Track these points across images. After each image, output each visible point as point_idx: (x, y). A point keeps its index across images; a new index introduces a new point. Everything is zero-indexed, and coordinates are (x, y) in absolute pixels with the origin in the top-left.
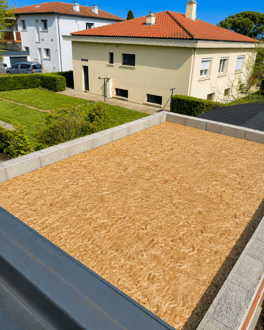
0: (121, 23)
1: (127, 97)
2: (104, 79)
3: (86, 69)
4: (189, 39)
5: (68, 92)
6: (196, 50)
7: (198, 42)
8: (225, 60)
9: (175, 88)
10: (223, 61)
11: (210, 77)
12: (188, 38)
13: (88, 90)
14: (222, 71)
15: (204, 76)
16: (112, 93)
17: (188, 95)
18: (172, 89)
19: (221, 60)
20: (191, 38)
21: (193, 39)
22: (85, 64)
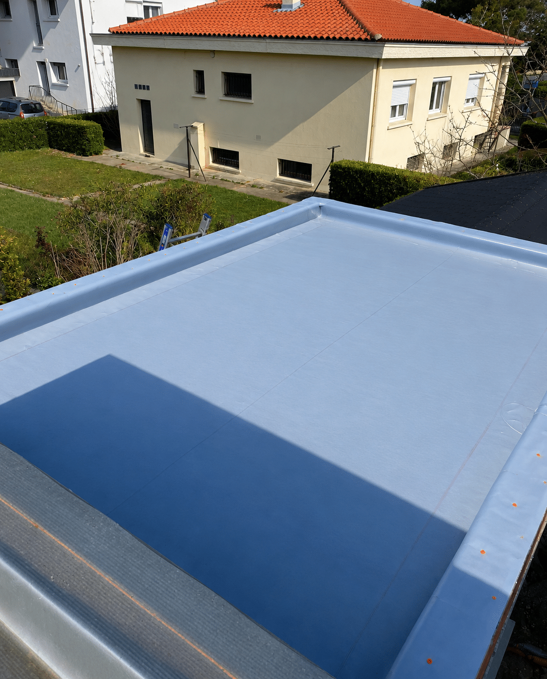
1: (237, 166)
2: (187, 127)
3: (145, 106)
4: (366, 40)
5: (108, 157)
6: (382, 63)
7: (386, 45)
8: (441, 83)
9: (339, 146)
10: (439, 86)
11: (411, 120)
12: (363, 37)
13: (153, 152)
14: (437, 106)
15: (398, 118)
16: (204, 158)
17: (367, 160)
18: (333, 149)
19: (434, 84)
20: (369, 37)
21: (373, 40)
22: (144, 95)
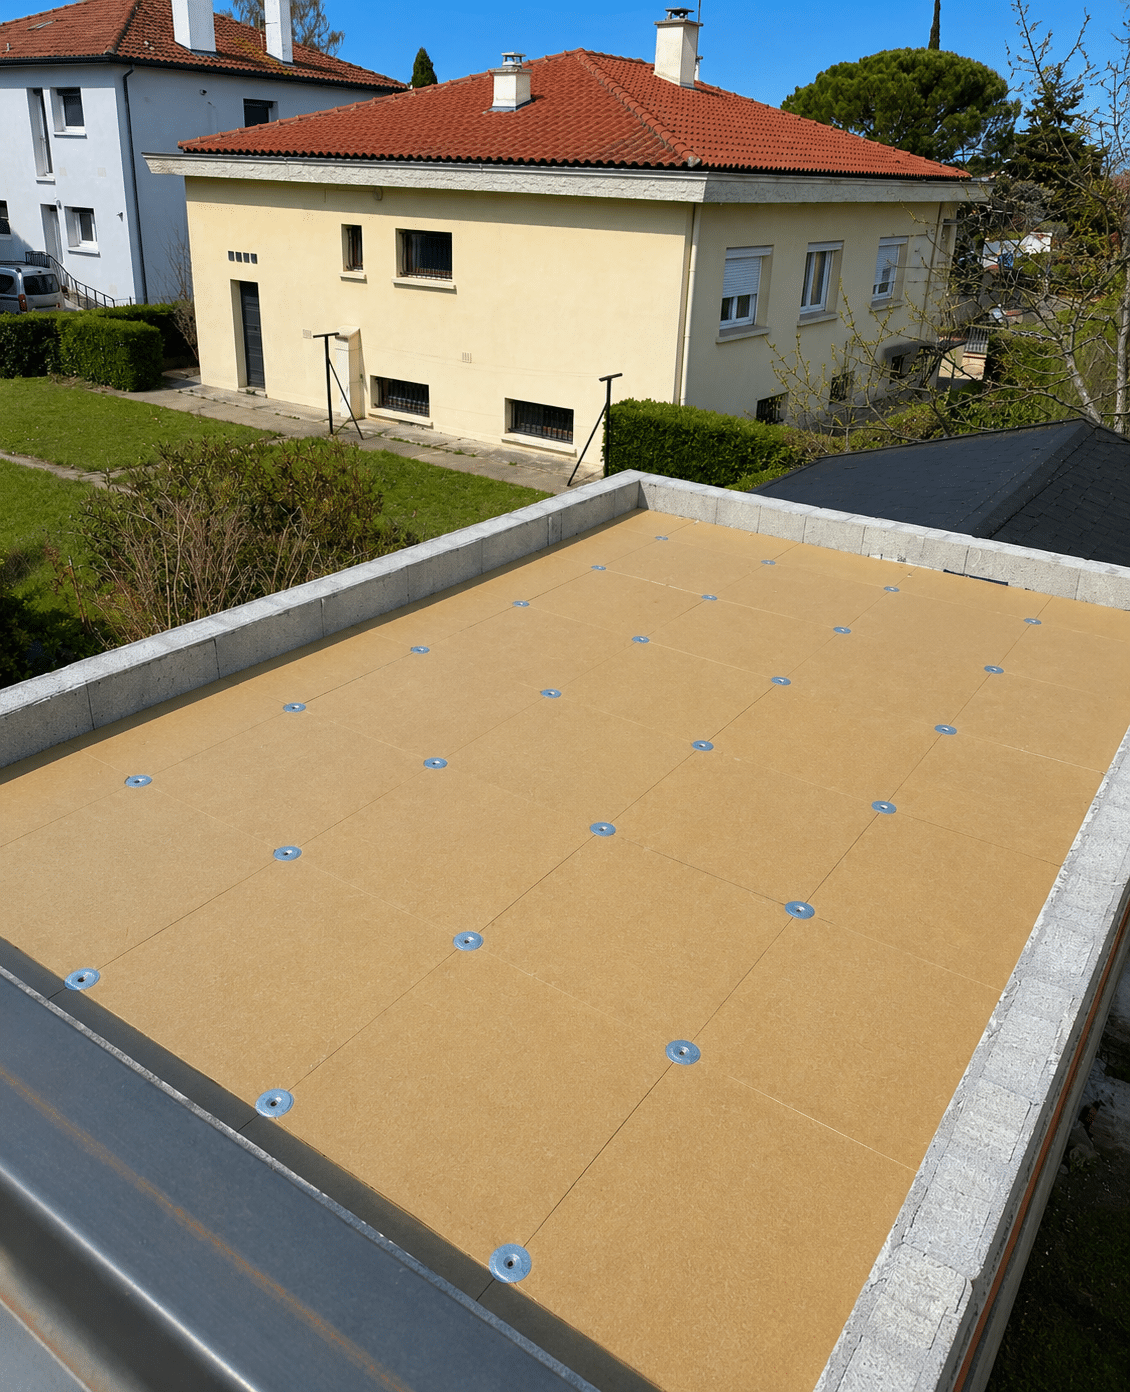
0: (391, 98)
1: (426, 414)
2: (326, 336)
3: (248, 293)
4: (671, 167)
5: (174, 393)
6: (700, 212)
8: (825, 254)
9: (621, 375)
10: (819, 260)
11: (764, 327)
12: (667, 161)
13: (261, 385)
14: (817, 300)
18: (609, 379)
19: (810, 256)
20: (676, 162)
21: (684, 167)
22: (245, 272)
